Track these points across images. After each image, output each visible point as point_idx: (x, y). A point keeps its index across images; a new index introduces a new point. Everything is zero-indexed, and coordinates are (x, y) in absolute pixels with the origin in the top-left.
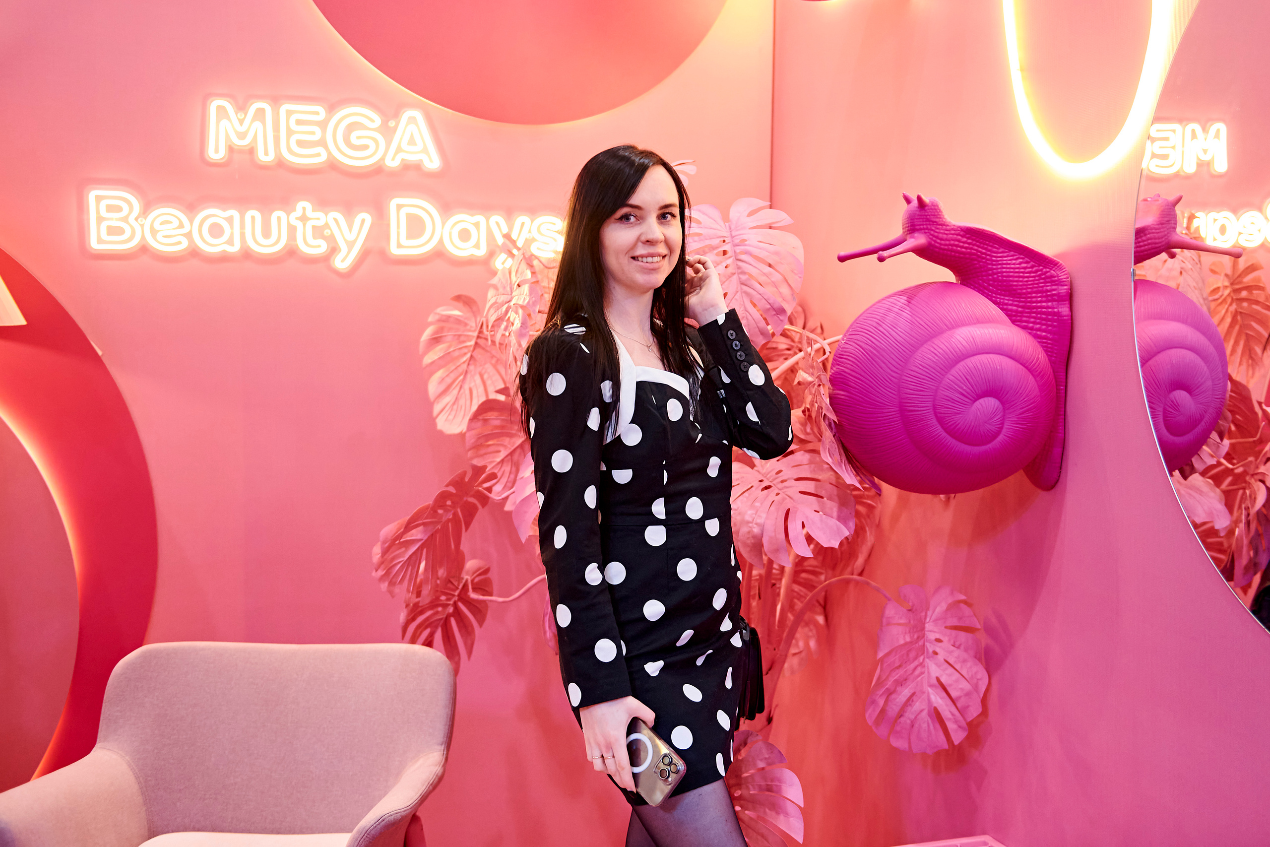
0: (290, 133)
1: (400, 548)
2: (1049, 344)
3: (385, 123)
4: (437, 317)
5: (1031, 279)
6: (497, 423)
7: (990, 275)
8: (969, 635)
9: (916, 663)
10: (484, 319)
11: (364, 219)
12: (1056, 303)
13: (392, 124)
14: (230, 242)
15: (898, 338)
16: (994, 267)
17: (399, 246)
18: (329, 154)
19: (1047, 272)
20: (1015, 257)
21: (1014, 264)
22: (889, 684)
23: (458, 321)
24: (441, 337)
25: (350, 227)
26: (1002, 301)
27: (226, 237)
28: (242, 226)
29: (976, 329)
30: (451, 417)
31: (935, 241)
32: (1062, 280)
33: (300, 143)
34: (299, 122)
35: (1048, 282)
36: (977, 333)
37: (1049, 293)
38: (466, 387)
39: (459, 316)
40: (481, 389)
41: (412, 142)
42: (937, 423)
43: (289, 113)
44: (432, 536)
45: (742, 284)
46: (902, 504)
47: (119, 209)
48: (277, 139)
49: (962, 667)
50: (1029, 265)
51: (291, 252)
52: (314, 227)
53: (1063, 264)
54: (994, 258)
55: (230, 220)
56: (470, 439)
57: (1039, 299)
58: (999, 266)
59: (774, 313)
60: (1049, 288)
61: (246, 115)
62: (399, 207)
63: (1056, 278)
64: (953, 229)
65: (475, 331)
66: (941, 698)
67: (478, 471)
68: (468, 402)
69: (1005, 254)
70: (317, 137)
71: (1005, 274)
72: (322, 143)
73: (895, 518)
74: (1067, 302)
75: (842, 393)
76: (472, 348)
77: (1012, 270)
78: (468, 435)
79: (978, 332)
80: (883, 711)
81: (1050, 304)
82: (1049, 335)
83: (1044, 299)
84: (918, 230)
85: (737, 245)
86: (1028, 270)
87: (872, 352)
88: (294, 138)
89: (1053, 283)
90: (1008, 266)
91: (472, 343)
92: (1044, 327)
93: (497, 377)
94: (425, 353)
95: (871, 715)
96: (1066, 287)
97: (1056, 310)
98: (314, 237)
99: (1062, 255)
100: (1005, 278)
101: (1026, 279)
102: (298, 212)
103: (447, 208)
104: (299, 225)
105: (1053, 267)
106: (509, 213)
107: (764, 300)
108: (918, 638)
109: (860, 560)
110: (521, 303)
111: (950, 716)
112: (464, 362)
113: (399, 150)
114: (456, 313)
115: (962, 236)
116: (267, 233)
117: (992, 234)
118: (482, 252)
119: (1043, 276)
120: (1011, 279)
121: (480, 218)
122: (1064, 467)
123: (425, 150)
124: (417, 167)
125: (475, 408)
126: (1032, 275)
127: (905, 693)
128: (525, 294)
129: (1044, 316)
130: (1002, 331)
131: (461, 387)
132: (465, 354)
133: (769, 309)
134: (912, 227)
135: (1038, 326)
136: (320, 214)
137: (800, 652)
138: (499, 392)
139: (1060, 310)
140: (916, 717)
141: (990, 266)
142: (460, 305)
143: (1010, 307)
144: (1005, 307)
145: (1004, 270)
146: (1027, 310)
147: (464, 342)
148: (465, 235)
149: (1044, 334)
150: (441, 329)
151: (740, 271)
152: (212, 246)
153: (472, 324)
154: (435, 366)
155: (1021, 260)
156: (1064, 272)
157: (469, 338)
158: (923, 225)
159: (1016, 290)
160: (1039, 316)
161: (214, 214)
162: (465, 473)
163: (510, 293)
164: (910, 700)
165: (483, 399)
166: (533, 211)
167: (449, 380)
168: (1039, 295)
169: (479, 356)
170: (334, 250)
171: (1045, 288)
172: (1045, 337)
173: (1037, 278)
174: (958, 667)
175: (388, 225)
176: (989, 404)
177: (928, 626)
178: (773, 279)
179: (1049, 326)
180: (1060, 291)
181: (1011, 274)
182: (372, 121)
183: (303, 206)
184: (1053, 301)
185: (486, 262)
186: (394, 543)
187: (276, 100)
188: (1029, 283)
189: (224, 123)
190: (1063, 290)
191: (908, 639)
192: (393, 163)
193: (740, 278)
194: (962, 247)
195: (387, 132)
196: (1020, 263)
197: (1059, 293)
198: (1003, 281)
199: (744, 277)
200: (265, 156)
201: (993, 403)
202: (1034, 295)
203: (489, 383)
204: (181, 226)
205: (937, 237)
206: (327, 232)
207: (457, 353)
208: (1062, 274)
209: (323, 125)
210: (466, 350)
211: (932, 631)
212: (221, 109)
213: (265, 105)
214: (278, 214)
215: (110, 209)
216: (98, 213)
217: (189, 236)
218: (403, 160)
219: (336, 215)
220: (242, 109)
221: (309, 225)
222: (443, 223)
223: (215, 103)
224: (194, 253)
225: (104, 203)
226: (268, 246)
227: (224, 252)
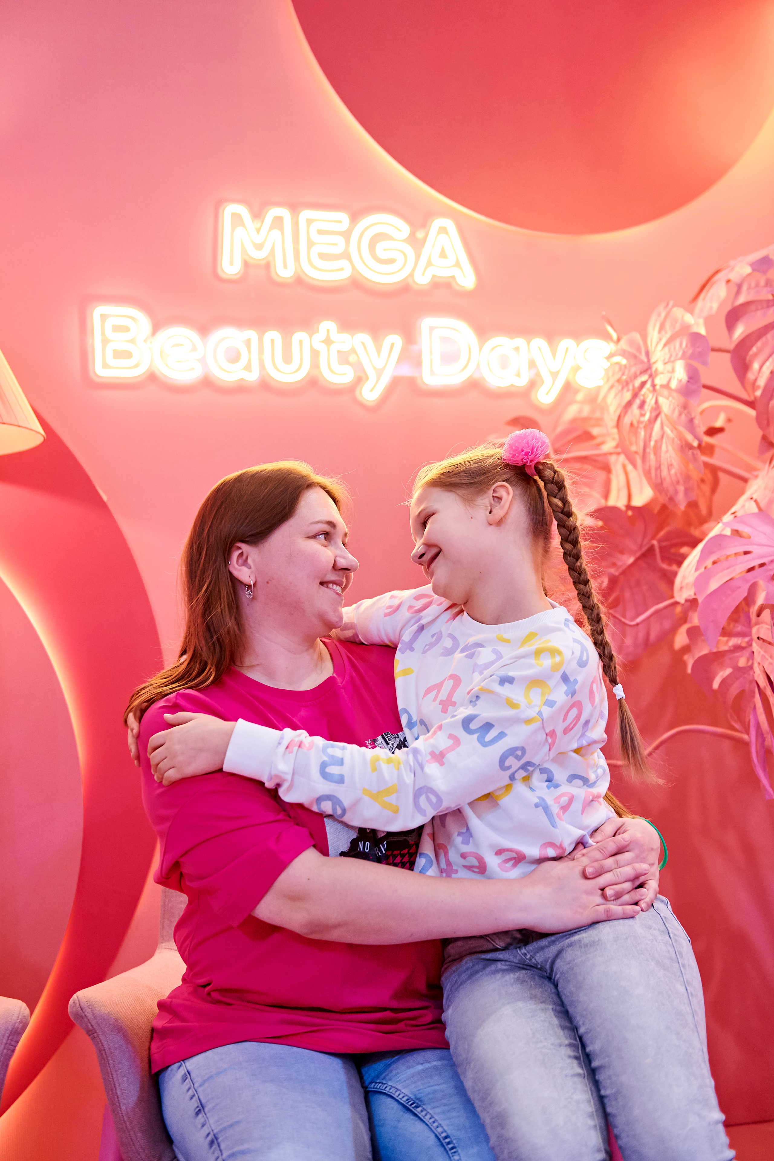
0: (310, 244)
3: (413, 234)
11: (394, 341)
13: (420, 235)
14: (248, 368)
17: (432, 373)
18: (354, 268)
25: (379, 351)
27: (244, 362)
28: (261, 351)
33: (323, 256)
34: (320, 232)
41: (443, 255)
43: (309, 222)
47: (125, 329)
48: (296, 251)
51: (315, 382)
52: (339, 352)
55: (247, 342)
61: (262, 222)
62: (432, 329)
70: (339, 249)
72: (346, 255)
88: (315, 250)
98: (340, 362)
102: (320, 335)
103: (484, 332)
104: (322, 348)
106: (552, 336)
113: (429, 264)
116: (287, 358)
118: (522, 382)
121: (520, 341)
123: (458, 264)
124: (450, 285)
136: (346, 336)
148: (504, 362)
152: (228, 373)
161: (229, 336)
166: (578, 335)
170: (359, 380)
175: (420, 351)
182: (400, 230)
183: (327, 327)
187: (295, 207)
189: (239, 230)
192: (422, 280)
195: (417, 243)
200: (284, 271)
204: (194, 349)
206: (353, 358)
209: (347, 235)
212: (237, 218)
213: (283, 212)
214: (299, 336)
215: (117, 329)
216: (103, 334)
217: (203, 361)
218: (434, 276)
219: (363, 338)
220: (258, 215)
221: (334, 348)
222: (481, 348)
223: (230, 210)
224: (207, 383)
225: (109, 322)
226: (287, 374)
227: (242, 380)
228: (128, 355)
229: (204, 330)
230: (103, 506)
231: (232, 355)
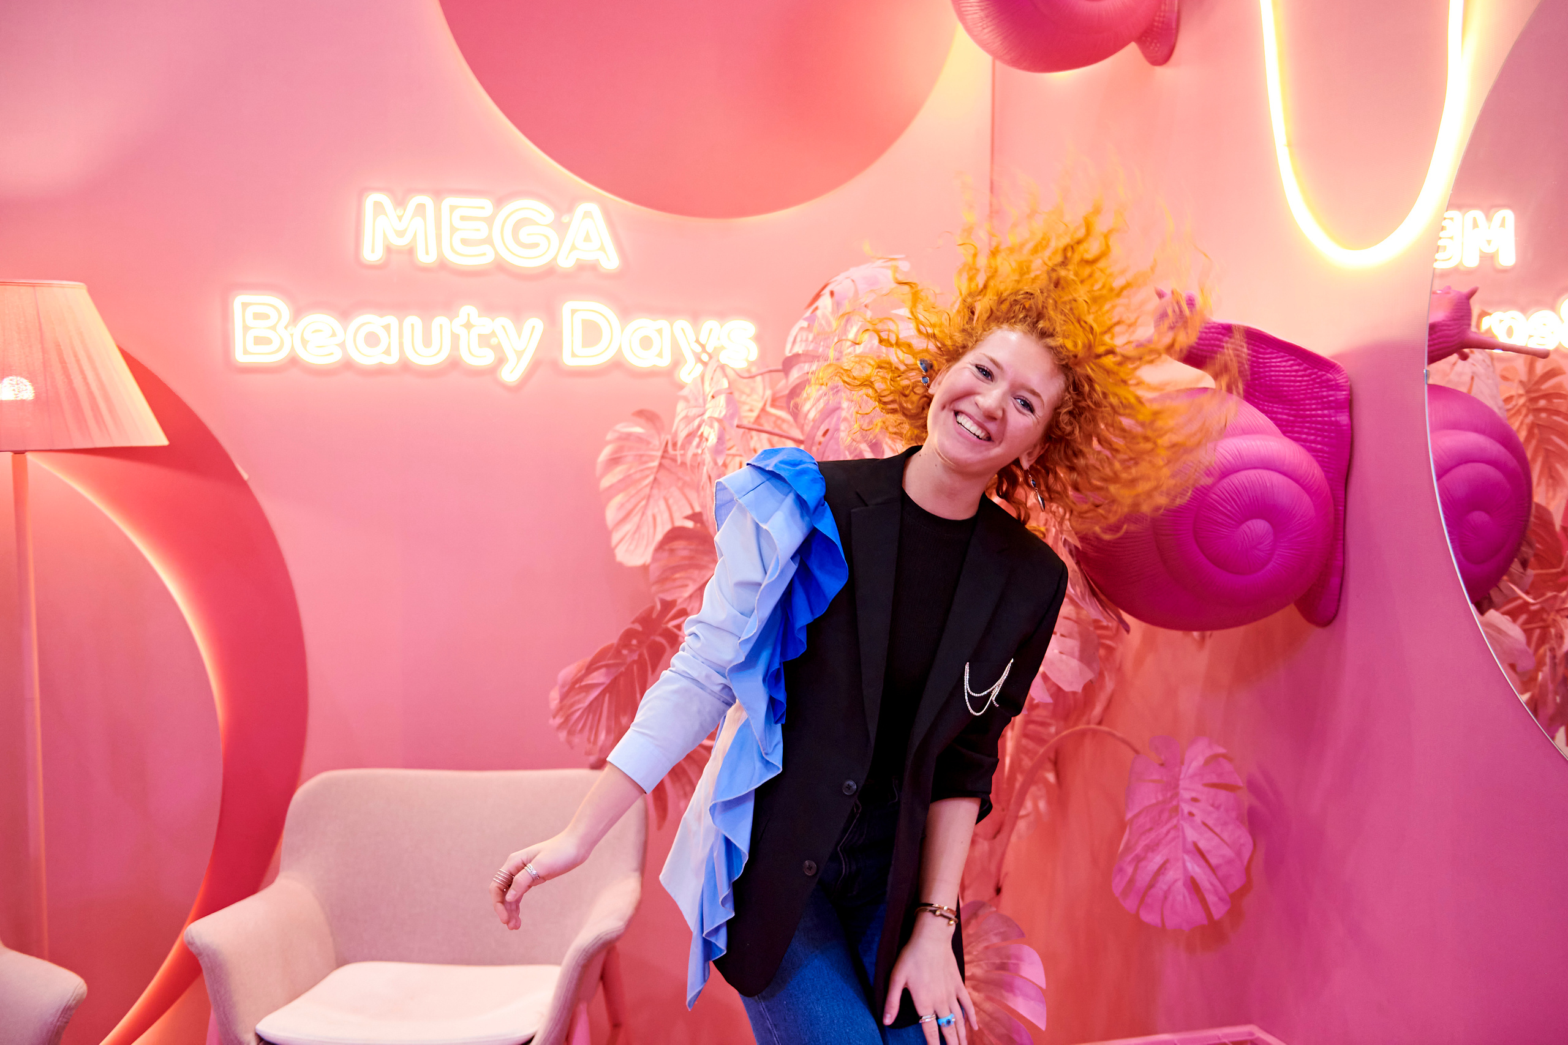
0: (453, 230)
1: (578, 694)
2: (1326, 458)
3: (558, 218)
4: (616, 435)
5: (1304, 383)
6: (685, 553)
7: (1256, 379)
8: (1231, 796)
9: (1170, 824)
10: (669, 437)
11: (535, 325)
12: (1333, 411)
13: (565, 219)
14: (387, 352)
16: (1261, 370)
17: (573, 355)
18: (497, 253)
19: (1325, 375)
20: (1285, 359)
21: (1284, 366)
22: (1139, 849)
23: (639, 439)
24: (620, 458)
25: (519, 334)
26: (1270, 409)
27: (383, 346)
28: (401, 335)
29: (1242, 441)
30: (632, 547)
32: (1341, 384)
33: (465, 242)
34: (463, 218)
35: (1324, 387)
36: (1242, 445)
37: (1325, 400)
38: (649, 513)
39: (641, 434)
40: (666, 515)
41: (587, 239)
42: (1197, 548)
43: (453, 208)
44: (615, 681)
46: (1148, 643)
47: (266, 317)
48: (439, 237)
49: (1222, 832)
50: (1302, 368)
51: (454, 364)
52: (480, 336)
53: (1342, 366)
54: (1261, 360)
55: (387, 328)
56: (655, 572)
57: (1314, 406)
58: (1267, 369)
60: (1325, 393)
61: (405, 210)
62: (574, 312)
63: (1333, 383)
65: (658, 450)
66: (1199, 866)
67: (667, 605)
68: (651, 531)
69: (1274, 356)
70: (482, 235)
71: (1273, 378)
73: (1139, 661)
74: (1346, 410)
76: (655, 470)
77: (1282, 373)
78: (652, 568)
79: (1245, 445)
80: (1132, 881)
81: (1326, 412)
82: (1325, 448)
83: (1319, 406)
86: (1300, 373)
88: (457, 236)
89: (1330, 388)
90: (1278, 369)
91: (656, 464)
92: (1319, 439)
93: (684, 502)
94: (603, 476)
95: (1118, 885)
96: (1344, 393)
97: (1333, 419)
98: (480, 346)
99: (1339, 356)
100: (1273, 383)
101: (1298, 384)
102: (461, 320)
103: (626, 312)
104: (462, 332)
105: (1330, 370)
106: (695, 317)
108: (1172, 793)
109: (1098, 710)
110: (716, 415)
111: (1208, 885)
112: (647, 486)
113: (573, 248)
114: (638, 430)
115: (1224, 335)
116: (427, 342)
117: (1259, 333)
118: (665, 362)
119: (1318, 380)
120: (1281, 383)
121: (663, 323)
122: (1343, 595)
123: (602, 248)
124: (593, 267)
125: (659, 536)
126: (1305, 378)
127: (1157, 860)
128: (721, 406)
129: (1319, 426)
130: (1272, 443)
131: (643, 514)
132: (647, 476)
135: (1312, 437)
136: (486, 320)
137: (1028, 815)
138: (688, 518)
139: (1338, 419)
140: (1169, 888)
141: (1256, 369)
142: (643, 421)
143: (1279, 416)
144: (1274, 416)
145: (1273, 373)
146: (1299, 420)
147: (646, 462)
148: (646, 343)
149: (1319, 446)
150: (620, 449)
152: (367, 357)
153: (656, 442)
154: (613, 490)
155: (1292, 362)
156: (1342, 375)
157: (652, 458)
159: (1286, 396)
160: (1314, 425)
161: (369, 321)
162: (653, 608)
163: (702, 405)
164: (1162, 868)
165: (668, 527)
166: (722, 315)
167: (629, 506)
168: (1313, 402)
169: (664, 479)
170: (501, 361)
171: (1320, 394)
172: (1321, 450)
173: (1311, 382)
174: (1218, 832)
175: (561, 333)
176: (1258, 526)
177: (1182, 782)
179: (1326, 437)
180: (1338, 397)
181: (1281, 378)
182: (544, 215)
183: (468, 311)
184: (1329, 408)
185: (669, 373)
186: (575, 687)
187: (438, 194)
188: (1302, 388)
189: (381, 217)
190: (1342, 395)
191: (1160, 798)
192: (566, 262)
195: (561, 228)
196: (1291, 366)
197: (1337, 399)
200: (426, 257)
201: (1262, 526)
202: (1307, 402)
203: (674, 508)
204: (334, 335)
206: (493, 341)
207: (638, 476)
208: (1340, 378)
209: (490, 221)
210: (648, 472)
211: (1188, 788)
212: (378, 205)
213: (426, 200)
214: (440, 321)
215: (257, 316)
216: (244, 322)
217: (342, 345)
218: (578, 260)
219: (504, 321)
220: (400, 203)
221: (474, 332)
222: (622, 330)
223: (372, 199)
224: (348, 365)
225: (250, 311)
226: (427, 357)
227: (381, 364)
228: (267, 341)
229: (344, 316)
230: (243, 483)
231: (372, 340)
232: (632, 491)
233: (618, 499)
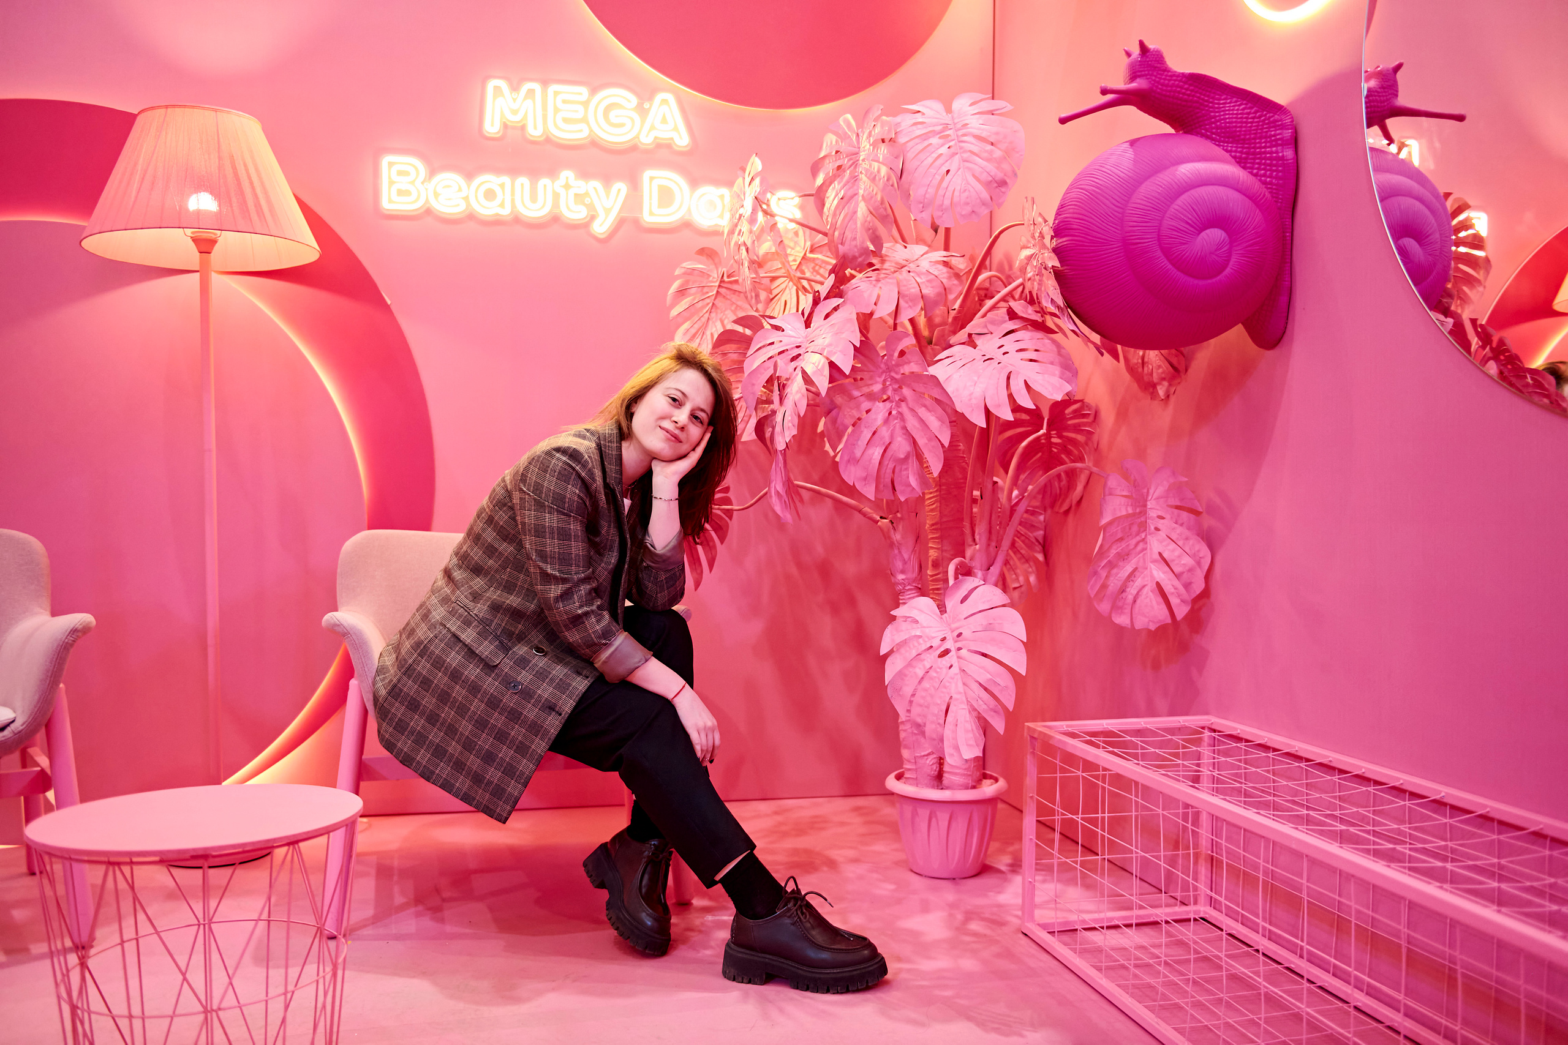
0: (557, 110)
3: (641, 104)
4: (683, 270)
5: (1254, 124)
7: (1213, 123)
8: (1192, 516)
9: (1138, 538)
10: (725, 270)
11: (621, 188)
12: (1281, 147)
13: (646, 105)
14: (502, 205)
15: (1122, 175)
16: (1217, 114)
17: (651, 214)
18: (591, 130)
19: (1271, 117)
21: (1238, 109)
23: (702, 273)
24: (687, 289)
25: (608, 195)
27: (498, 201)
28: (513, 193)
29: (1201, 164)
31: (1157, 87)
32: (1286, 124)
33: (566, 120)
34: (564, 102)
35: (1272, 127)
36: (1202, 167)
37: (1273, 138)
39: (702, 268)
41: (664, 120)
42: (1161, 255)
43: (556, 93)
45: (965, 161)
47: (407, 173)
48: (545, 116)
49: (1184, 544)
50: (1253, 111)
51: (555, 218)
52: (576, 195)
55: (502, 186)
57: (1263, 145)
58: (1222, 113)
59: (996, 185)
60: (1273, 133)
61: (518, 93)
62: (652, 178)
64: (1174, 75)
66: (1164, 573)
70: (580, 115)
74: (1292, 146)
75: (1064, 239)
76: (714, 297)
80: (1105, 585)
81: (1274, 149)
82: (1274, 181)
84: (1140, 76)
85: (959, 130)
87: (1094, 191)
88: (560, 116)
89: (1276, 127)
90: (1231, 112)
91: (715, 292)
92: (1268, 173)
94: (672, 306)
96: (1290, 131)
97: (1281, 154)
98: (576, 203)
100: (1228, 125)
102: (561, 181)
103: (695, 183)
104: (562, 192)
107: (985, 173)
108: (1140, 512)
111: (1173, 590)
112: (707, 312)
113: (652, 128)
114: (699, 265)
115: (1185, 83)
116: (534, 198)
117: (1215, 80)
118: (725, 222)
119: (1268, 121)
120: (1234, 125)
121: (724, 190)
122: (1290, 318)
123: (676, 129)
124: (668, 145)
126: (1256, 120)
130: (1227, 167)
132: (708, 304)
133: (991, 181)
134: (1134, 74)
135: (1262, 172)
136: (581, 183)
137: (1021, 586)
138: (735, 323)
139: (1285, 153)
140: (1138, 593)
141: (1212, 114)
142: (703, 258)
144: (1229, 153)
146: (1251, 156)
147: (707, 293)
148: (710, 207)
149: (1269, 180)
150: (687, 282)
151: (962, 151)
152: (487, 209)
154: (682, 318)
155: (1243, 106)
157: (711, 289)
158: (1144, 71)
159: (1239, 136)
161: (488, 180)
164: (1131, 576)
165: (722, 329)
167: (693, 331)
168: (1263, 140)
169: (720, 304)
170: (591, 217)
171: (1269, 133)
172: (1271, 183)
173: (1261, 124)
174: (1180, 543)
175: (642, 196)
176: (1214, 235)
177: (1149, 505)
178: (994, 156)
179: (1274, 171)
181: (1235, 120)
182: (629, 101)
183: (567, 175)
184: (1277, 145)
187: (545, 82)
189: (500, 99)
190: (1287, 133)
191: (1130, 511)
192: (647, 140)
193: (962, 157)
194: (1184, 94)
195: (643, 112)
196: (1243, 109)
197: (1283, 136)
198: (1226, 127)
199: (965, 155)
200: (535, 132)
201: (1219, 234)
202: (1258, 140)
204: (460, 190)
205: (1158, 83)
206: (587, 201)
207: (700, 304)
208: (1286, 118)
209: (586, 104)
210: (708, 301)
211: (1154, 508)
212: (497, 89)
213: (536, 86)
214: (544, 182)
215: (400, 173)
216: (390, 178)
217: (466, 199)
218: (656, 138)
219: (595, 184)
220: (515, 88)
221: (572, 192)
222: (692, 195)
223: (492, 84)
224: (471, 217)
225: (395, 168)
226: (535, 211)
227: (497, 215)
228: (407, 193)
229: (469, 176)
230: (387, 308)
231: (490, 195)
232: (696, 318)
233: (686, 325)
